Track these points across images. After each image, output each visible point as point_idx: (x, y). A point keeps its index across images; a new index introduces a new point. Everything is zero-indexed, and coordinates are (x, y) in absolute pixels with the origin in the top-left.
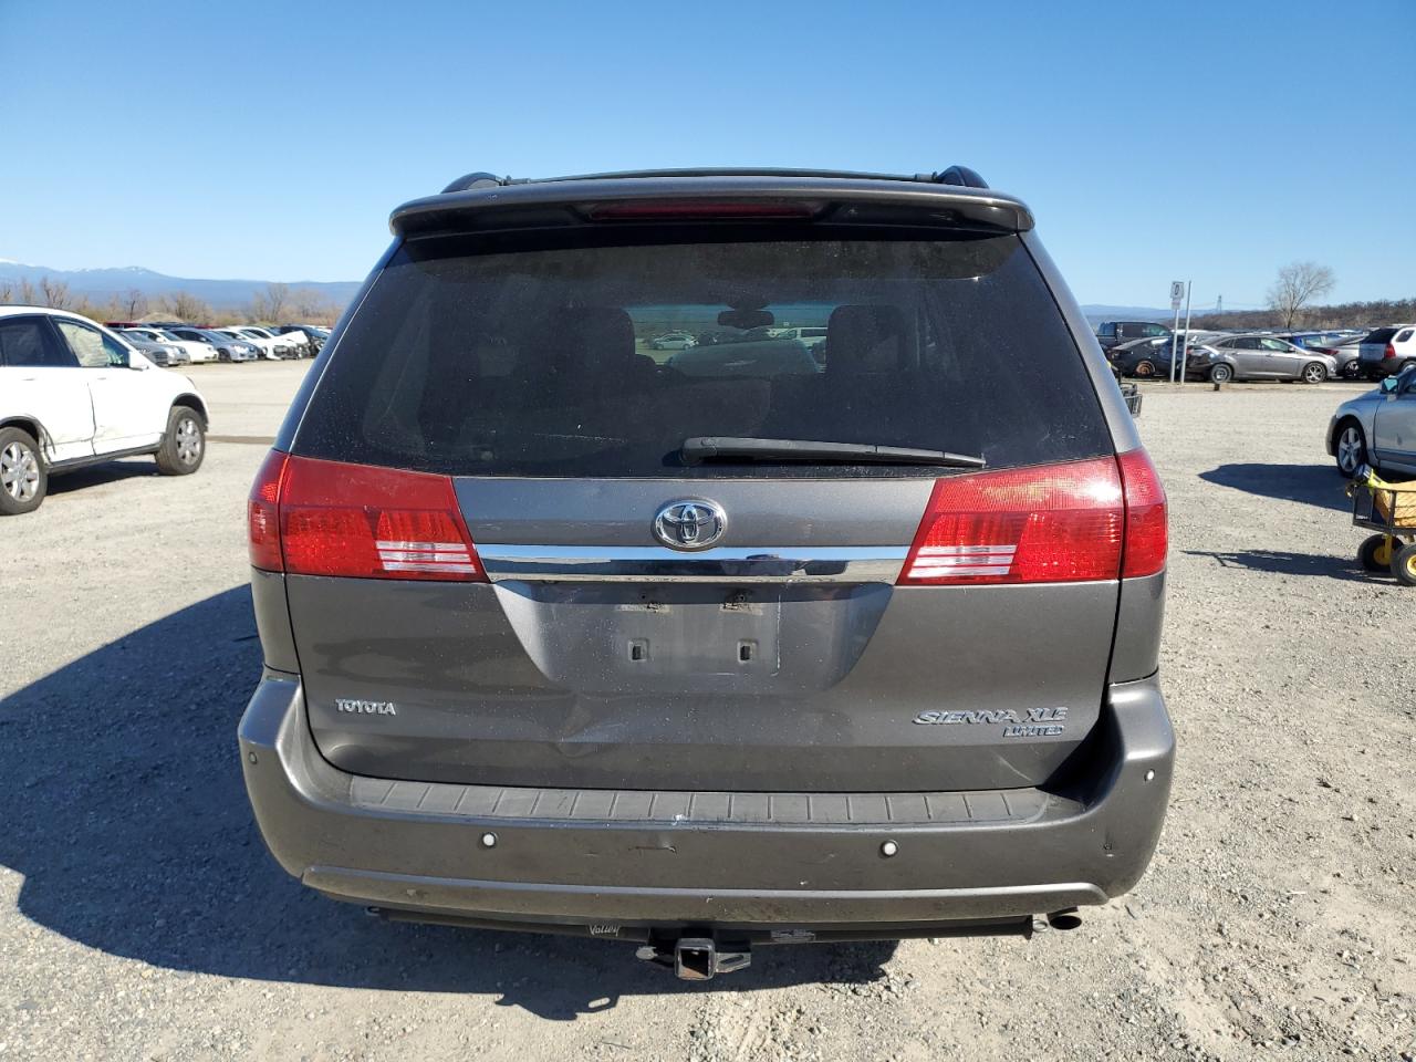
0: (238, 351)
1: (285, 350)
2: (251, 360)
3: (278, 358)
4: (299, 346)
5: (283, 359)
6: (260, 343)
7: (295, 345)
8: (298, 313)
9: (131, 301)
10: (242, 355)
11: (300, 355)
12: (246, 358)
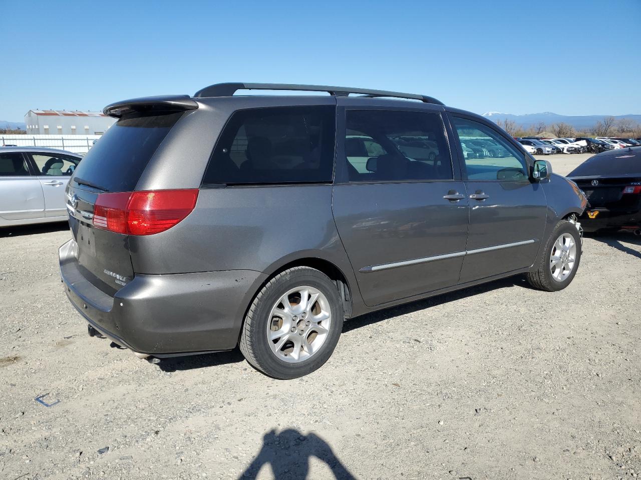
0: (548, 149)
1: (574, 149)
2: (552, 153)
3: (569, 153)
4: (582, 147)
5: (571, 153)
6: (561, 146)
7: (579, 147)
8: (618, 131)
9: (539, 127)
10: (548, 151)
11: (581, 152)
12: (550, 153)
